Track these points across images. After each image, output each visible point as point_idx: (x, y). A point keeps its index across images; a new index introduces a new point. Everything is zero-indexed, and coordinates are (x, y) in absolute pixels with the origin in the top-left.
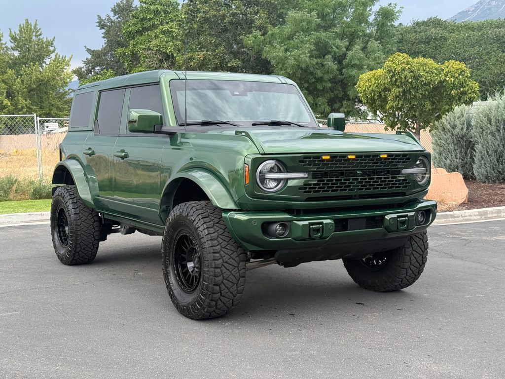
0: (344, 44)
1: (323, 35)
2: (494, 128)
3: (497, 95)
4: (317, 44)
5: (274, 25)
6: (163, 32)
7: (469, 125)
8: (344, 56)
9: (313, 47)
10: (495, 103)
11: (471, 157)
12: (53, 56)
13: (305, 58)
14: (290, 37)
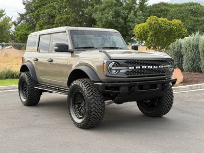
0: (126, 12)
1: (117, 8)
2: (191, 49)
3: (193, 34)
4: (115, 12)
5: (97, 4)
6: (50, 6)
7: (181, 47)
8: (127, 17)
9: (113, 14)
10: (192, 38)
11: (182, 61)
12: (4, 16)
13: (110, 18)
14: (104, 9)
